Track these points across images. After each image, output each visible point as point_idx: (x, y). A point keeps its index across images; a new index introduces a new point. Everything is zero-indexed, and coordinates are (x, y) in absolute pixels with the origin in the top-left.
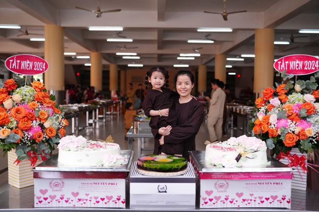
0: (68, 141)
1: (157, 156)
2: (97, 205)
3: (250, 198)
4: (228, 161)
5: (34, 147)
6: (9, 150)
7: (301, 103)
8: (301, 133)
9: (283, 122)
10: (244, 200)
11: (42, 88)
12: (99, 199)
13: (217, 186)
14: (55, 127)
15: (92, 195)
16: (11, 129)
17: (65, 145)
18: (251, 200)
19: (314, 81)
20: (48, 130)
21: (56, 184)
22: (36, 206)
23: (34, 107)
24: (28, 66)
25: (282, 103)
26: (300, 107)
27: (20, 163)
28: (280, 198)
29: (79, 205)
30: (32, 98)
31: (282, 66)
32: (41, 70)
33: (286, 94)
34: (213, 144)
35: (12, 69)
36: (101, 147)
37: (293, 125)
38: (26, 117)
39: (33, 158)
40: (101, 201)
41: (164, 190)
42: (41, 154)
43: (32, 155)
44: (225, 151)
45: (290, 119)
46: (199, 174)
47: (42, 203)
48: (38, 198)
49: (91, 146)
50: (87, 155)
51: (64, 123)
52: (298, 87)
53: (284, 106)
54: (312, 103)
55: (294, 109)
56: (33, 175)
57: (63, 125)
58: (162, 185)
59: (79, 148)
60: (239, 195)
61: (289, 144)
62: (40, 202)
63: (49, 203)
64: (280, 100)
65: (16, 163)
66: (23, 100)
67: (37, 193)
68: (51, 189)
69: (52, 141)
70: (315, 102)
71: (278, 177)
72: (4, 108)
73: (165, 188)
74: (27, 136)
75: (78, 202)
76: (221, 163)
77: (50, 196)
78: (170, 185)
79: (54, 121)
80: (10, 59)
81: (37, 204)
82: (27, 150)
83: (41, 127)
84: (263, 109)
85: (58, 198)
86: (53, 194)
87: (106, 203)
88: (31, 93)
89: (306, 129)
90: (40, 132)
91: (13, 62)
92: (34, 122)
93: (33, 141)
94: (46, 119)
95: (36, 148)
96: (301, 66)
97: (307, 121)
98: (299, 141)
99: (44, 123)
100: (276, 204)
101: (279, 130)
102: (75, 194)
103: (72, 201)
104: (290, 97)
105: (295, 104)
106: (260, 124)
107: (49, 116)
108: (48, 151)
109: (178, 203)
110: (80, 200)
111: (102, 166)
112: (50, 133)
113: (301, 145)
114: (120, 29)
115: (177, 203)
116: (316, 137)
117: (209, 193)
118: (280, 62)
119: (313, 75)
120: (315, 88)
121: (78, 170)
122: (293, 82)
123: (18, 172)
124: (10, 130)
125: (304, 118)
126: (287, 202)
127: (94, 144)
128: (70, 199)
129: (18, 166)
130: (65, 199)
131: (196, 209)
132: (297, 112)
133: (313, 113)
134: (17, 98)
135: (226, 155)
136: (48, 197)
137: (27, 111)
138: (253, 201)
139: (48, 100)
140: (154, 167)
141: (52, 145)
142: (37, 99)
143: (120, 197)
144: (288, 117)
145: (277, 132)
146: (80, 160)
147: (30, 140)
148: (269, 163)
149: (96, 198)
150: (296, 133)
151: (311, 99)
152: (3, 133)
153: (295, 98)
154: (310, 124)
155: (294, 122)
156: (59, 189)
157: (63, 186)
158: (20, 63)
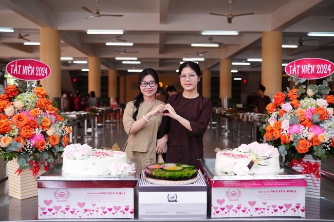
0: (74, 149)
1: (166, 165)
2: (104, 216)
3: (263, 206)
4: (240, 168)
5: (36, 156)
6: (11, 159)
7: (314, 108)
8: (314, 139)
9: (295, 128)
10: (257, 209)
11: (44, 94)
12: (106, 210)
13: (229, 194)
14: (59, 134)
15: (99, 205)
16: (13, 137)
17: (70, 154)
18: (264, 209)
19: (327, 85)
20: (51, 138)
21: (61, 194)
22: (39, 217)
23: (36, 114)
24: (29, 71)
25: (293, 108)
26: (312, 112)
27: (21, 173)
28: (294, 206)
29: (85, 215)
30: (34, 105)
31: (293, 70)
32: (43, 75)
33: (298, 99)
34: (224, 151)
35: (13, 74)
36: (107, 155)
37: (306, 130)
38: (29, 124)
39: (35, 168)
40: (108, 211)
41: (175, 199)
42: (44, 163)
43: (34, 165)
44: (236, 158)
45: (303, 125)
46: (211, 182)
47: (46, 214)
48: (43, 209)
49: (97, 154)
50: (94, 164)
52: (310, 92)
53: (296, 111)
54: (325, 108)
55: (306, 114)
56: (37, 185)
57: (67, 133)
58: (172, 194)
59: (85, 156)
60: (252, 204)
61: (302, 150)
62: (45, 213)
63: (54, 214)
64: (292, 105)
65: (18, 173)
66: (25, 107)
67: (41, 204)
68: (56, 200)
69: (55, 149)
70: (328, 107)
71: (292, 185)
72: (5, 115)
73: (175, 197)
74: (29, 145)
75: (84, 213)
76: (233, 170)
77: (55, 207)
78: (180, 194)
79: (58, 128)
81: (41, 215)
82: (29, 159)
83: (44, 134)
84: (274, 115)
85: (63, 208)
86: (58, 204)
87: (113, 214)
88: (33, 99)
89: (319, 135)
90: (43, 140)
91: (14, 67)
92: (37, 129)
93: (36, 150)
94: (49, 127)
95: (38, 157)
96: (313, 70)
97: (320, 127)
98: (312, 147)
99: (46, 131)
100: (290, 213)
101: (291, 136)
102: (81, 205)
103: (78, 211)
104: (302, 101)
105: (307, 110)
106: (272, 131)
108: (51, 160)
109: (189, 213)
110: (86, 211)
111: (110, 174)
112: (53, 141)
113: (314, 151)
114: (120, 32)
116: (330, 144)
117: (221, 202)
118: (291, 66)
119: (325, 79)
120: (328, 92)
121: (84, 179)
122: (305, 87)
123: (20, 183)
124: (11, 138)
125: (317, 124)
126: (302, 210)
127: (100, 153)
128: (75, 209)
129: (19, 176)
130: (71, 209)
131: (207, 219)
132: (310, 117)
133: (326, 118)
134: (19, 105)
135: (237, 163)
136: (53, 208)
137: (29, 118)
138: (266, 210)
139: (50, 107)
140: (163, 175)
141: (55, 154)
142: (39, 106)
143: (129, 207)
144: (300, 123)
145: (289, 138)
146: (86, 169)
147: (32, 149)
148: (282, 170)
149: (103, 209)
150: (309, 139)
151: (324, 104)
152: (5, 142)
153: (307, 103)
154: (323, 130)
155: (307, 128)
156: (64, 199)
157: (68, 196)
158: (22, 69)
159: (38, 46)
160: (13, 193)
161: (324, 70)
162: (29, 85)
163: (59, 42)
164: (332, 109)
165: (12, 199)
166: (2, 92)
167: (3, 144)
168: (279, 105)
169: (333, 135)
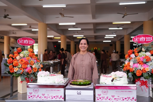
0: (41, 73)
2: (52, 99)
3: (118, 98)
4: (108, 81)
5: (28, 76)
6: (18, 76)
9: (136, 65)
10: (115, 99)
11: (32, 51)
12: (53, 97)
13: (103, 92)
14: (37, 67)
15: (50, 95)
16: (19, 68)
17: (40, 75)
18: (118, 99)
19: (151, 46)
20: (34, 69)
21: (36, 90)
22: (27, 99)
23: (28, 59)
24: (26, 42)
25: (136, 57)
26: (144, 58)
27: (22, 83)
28: (131, 98)
29: (45, 99)
30: (28, 55)
31: (136, 40)
32: (32, 44)
33: (138, 52)
34: (104, 75)
35: (20, 43)
37: (140, 66)
38: (25, 63)
39: (28, 81)
41: (80, 93)
42: (31, 79)
44: (107, 77)
45: (139, 64)
48: (29, 96)
49: (51, 75)
50: (49, 78)
51: (41, 66)
52: (143, 49)
53: (137, 58)
58: (79, 91)
59: (46, 76)
60: (113, 96)
61: (138, 75)
62: (29, 98)
63: (33, 98)
64: (135, 55)
65: (21, 82)
66: (24, 56)
67: (28, 94)
68: (34, 92)
69: (36, 73)
70: (151, 56)
72: (16, 59)
73: (80, 92)
74: (25, 71)
76: (105, 82)
78: (82, 91)
79: (37, 65)
80: (19, 39)
82: (25, 77)
83: (31, 67)
84: (128, 59)
85: (36, 96)
86: (34, 94)
87: (56, 99)
88: (27, 53)
89: (146, 68)
90: (31, 69)
92: (28, 65)
93: (28, 74)
95: (29, 76)
96: (144, 40)
98: (143, 73)
101: (134, 68)
103: (42, 97)
104: (140, 54)
105: (142, 57)
106: (126, 66)
107: (34, 63)
108: (34, 78)
110: (45, 97)
111: (55, 83)
113: (144, 75)
114: (74, 24)
115: (85, 99)
116: (151, 72)
117: (99, 95)
118: (135, 38)
120: (151, 49)
121: (44, 84)
122: (141, 47)
123: (22, 87)
125: (145, 63)
126: (135, 100)
127: (53, 75)
129: (21, 84)
130: (39, 97)
132: (142, 60)
133: (149, 61)
134: (22, 55)
135: (107, 79)
136: (32, 95)
137: (26, 61)
138: (119, 99)
139: (34, 56)
140: (76, 84)
141: (35, 75)
142: (30, 56)
143: (62, 96)
144: (138, 63)
145: (133, 69)
146: (46, 81)
147: (26, 73)
148: (128, 83)
149: (52, 96)
150: (141, 70)
151: (149, 55)
152: (16, 70)
153: (141, 54)
154: (148, 66)
155: (141, 65)
156: (37, 92)
157: (38, 91)
158: (23, 41)
159: (38, 31)
160: (19, 91)
161: (149, 39)
162: (26, 48)
163: (47, 29)
165: (19, 93)
166: (16, 50)
167: (15, 71)
168: (130, 55)
169: (152, 68)
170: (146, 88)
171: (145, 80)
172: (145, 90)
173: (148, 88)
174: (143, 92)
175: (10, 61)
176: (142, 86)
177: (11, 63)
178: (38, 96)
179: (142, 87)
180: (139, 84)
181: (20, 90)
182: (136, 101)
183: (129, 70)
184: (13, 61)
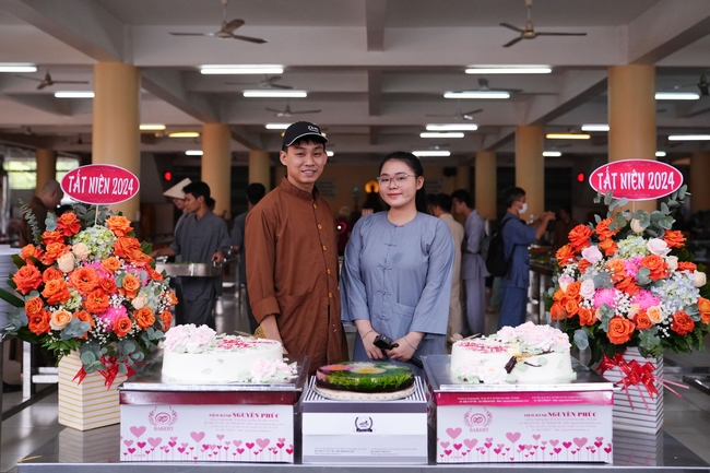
0: (185, 334)
1: (356, 364)
2: (239, 457)
3: (534, 443)
4: (491, 370)
5: (112, 348)
6: (67, 352)
8: (640, 317)
9: (606, 294)
10: (522, 448)
11: (127, 229)
12: (243, 446)
13: (469, 418)
14: (153, 307)
15: (230, 437)
16: (73, 311)
17: (178, 343)
18: (535, 447)
19: (668, 212)
20: (140, 313)
21: (161, 415)
22: (122, 458)
23: (112, 267)
24: (101, 186)
25: (606, 258)
26: (638, 265)
27: (85, 380)
28: (591, 443)
29: (204, 456)
30: (109, 251)
31: (605, 182)
32: (126, 193)
33: (613, 238)
34: (468, 340)
37: (625, 300)
38: (100, 287)
39: (109, 371)
40: (246, 449)
41: (368, 427)
42: (127, 361)
44: (486, 352)
45: (621, 289)
46: (434, 394)
47: (135, 453)
48: (128, 443)
49: (226, 345)
50: (221, 361)
51: (170, 299)
52: (637, 226)
53: (610, 262)
54: (664, 256)
55: (627, 268)
56: (118, 399)
57: (168, 304)
58: (364, 417)
59: (205, 348)
60: (513, 437)
61: (617, 338)
62: (132, 451)
63: (148, 452)
64: (603, 251)
65: (78, 379)
66: (92, 254)
67: (126, 434)
68: (153, 427)
69: (147, 335)
70: (668, 255)
72: (58, 270)
73: (369, 422)
74: (101, 326)
75: (203, 451)
76: (477, 375)
77: (151, 440)
78: (379, 418)
79: (152, 295)
80: (70, 175)
81: (125, 454)
82: (100, 354)
83: (127, 307)
84: (570, 269)
85: (165, 443)
86: (155, 435)
87: (256, 453)
89: (649, 309)
90: (126, 317)
91: (74, 181)
92: (115, 297)
93: (112, 336)
94: (136, 293)
95: (115, 349)
96: (641, 182)
97: (652, 293)
98: (636, 331)
99: (131, 299)
100: (584, 455)
101: (598, 310)
103: (192, 449)
104: (621, 244)
105: (630, 259)
106: (564, 301)
107: (141, 286)
108: (140, 356)
110: (206, 447)
111: (250, 381)
112: (144, 318)
113: (641, 341)
114: (277, 70)
115: (393, 452)
116: (669, 325)
117: (454, 433)
118: (601, 175)
119: (664, 200)
120: (670, 226)
121: (204, 389)
122: (627, 215)
123: (81, 398)
124: (70, 313)
126: (606, 450)
127: (231, 341)
128: (187, 444)
129: (81, 386)
130: (179, 445)
131: (429, 464)
132: (634, 274)
133: (663, 276)
134: (82, 251)
135: (487, 360)
136: (146, 441)
137: (101, 277)
138: (539, 449)
139: (138, 253)
140: (348, 383)
141: (147, 344)
142: (118, 252)
143: (284, 440)
144: (615, 285)
145: (593, 314)
146: (207, 371)
147: (106, 334)
148: (574, 375)
149: (237, 443)
150: (631, 316)
151: (662, 249)
152: (58, 319)
153: (629, 246)
154: (657, 299)
155: (627, 295)
156: (167, 426)
157: (174, 420)
158: (87, 182)
160: (67, 417)
161: (662, 182)
162: (97, 213)
164: (676, 258)
165: (66, 429)
166: (51, 227)
167: (55, 325)
168: (577, 250)
169: (674, 309)
170: (646, 394)
171: (642, 361)
172: (643, 406)
173: (655, 395)
174: (636, 410)
175: (27, 279)
176: (631, 387)
177: (32, 289)
178: (172, 444)
179: (630, 392)
180: (619, 379)
181: (71, 412)
182: (611, 453)
183: (577, 315)
184: (41, 277)
